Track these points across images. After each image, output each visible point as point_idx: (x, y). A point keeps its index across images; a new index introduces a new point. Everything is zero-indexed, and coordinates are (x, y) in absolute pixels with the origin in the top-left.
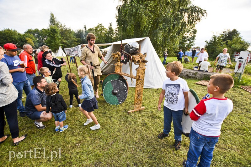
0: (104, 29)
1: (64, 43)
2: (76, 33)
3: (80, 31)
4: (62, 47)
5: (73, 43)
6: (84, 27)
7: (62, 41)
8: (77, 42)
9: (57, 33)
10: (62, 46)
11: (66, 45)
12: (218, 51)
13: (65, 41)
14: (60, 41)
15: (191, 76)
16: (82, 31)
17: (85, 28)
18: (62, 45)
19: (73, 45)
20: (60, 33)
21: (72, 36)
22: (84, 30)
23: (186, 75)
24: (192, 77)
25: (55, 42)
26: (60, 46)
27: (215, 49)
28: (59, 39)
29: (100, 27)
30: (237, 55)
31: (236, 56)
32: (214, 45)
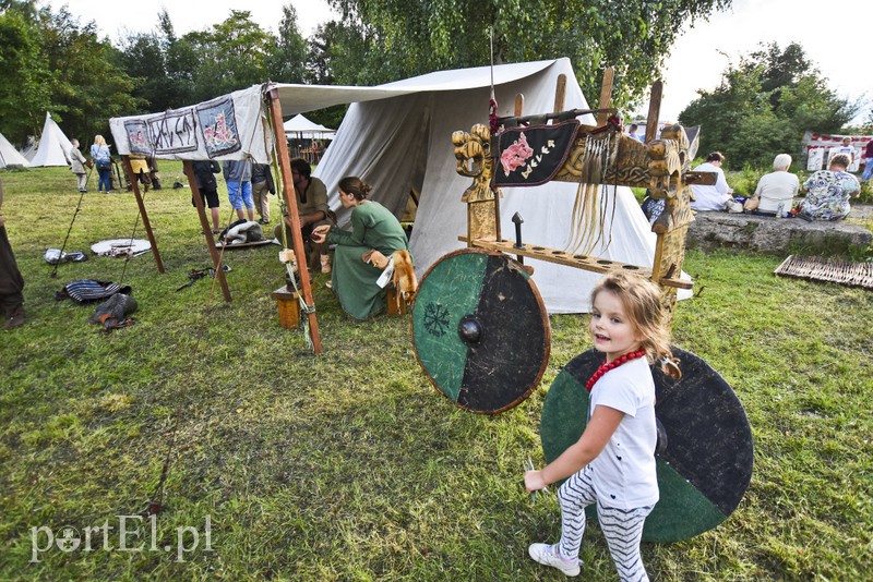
0: (258, 36)
1: (65, 99)
2: (122, 55)
3: (143, 41)
4: (60, 120)
5: (114, 102)
6: (159, 23)
7: (54, 88)
8: (134, 94)
9: (28, 51)
10: (61, 113)
11: (79, 111)
12: (745, 130)
13: (71, 91)
14: (45, 88)
15: (728, 238)
16: (151, 44)
17: (167, 27)
18: (58, 107)
19: (117, 107)
20: (43, 47)
21: (108, 66)
22: (162, 37)
23: (705, 234)
24: (736, 243)
25: (18, 93)
26: (49, 115)
27: (734, 123)
28: (40, 82)
29: (240, 27)
30: (813, 144)
31: (809, 147)
32: (729, 107)
